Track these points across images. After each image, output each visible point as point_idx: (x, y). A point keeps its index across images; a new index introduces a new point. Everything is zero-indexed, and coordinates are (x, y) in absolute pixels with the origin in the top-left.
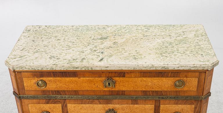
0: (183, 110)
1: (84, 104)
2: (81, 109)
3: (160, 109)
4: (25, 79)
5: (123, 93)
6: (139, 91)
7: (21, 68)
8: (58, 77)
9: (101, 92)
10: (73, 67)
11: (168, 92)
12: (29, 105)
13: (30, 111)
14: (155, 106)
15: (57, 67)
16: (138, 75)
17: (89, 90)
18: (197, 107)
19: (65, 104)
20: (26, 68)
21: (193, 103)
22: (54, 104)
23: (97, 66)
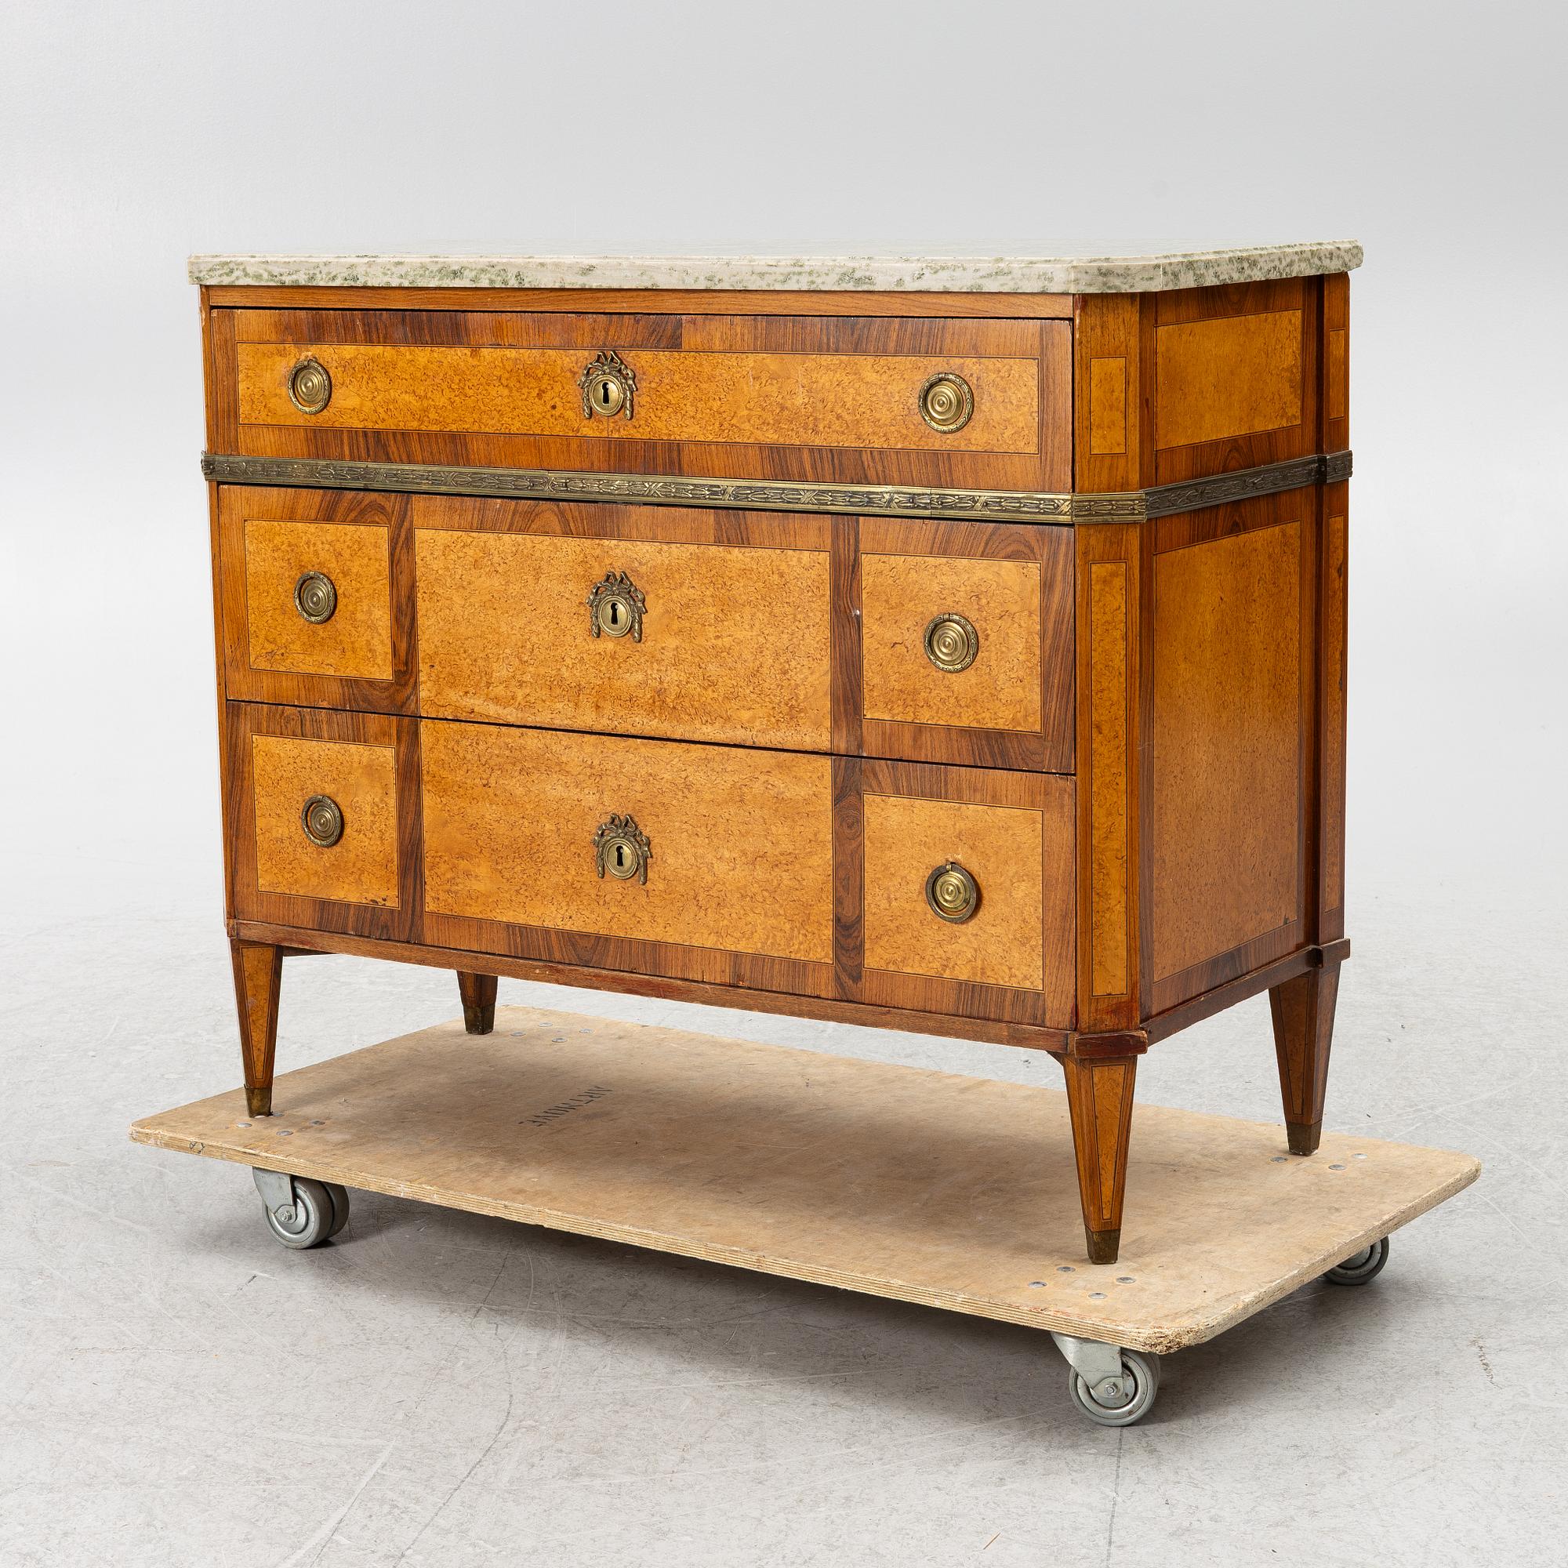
0: (984, 601)
1: (493, 529)
2: (476, 564)
3: (860, 582)
4: (245, 355)
5: (672, 463)
6: (746, 445)
7: (226, 270)
8: (386, 340)
9: (568, 451)
10: (440, 271)
11: (894, 457)
12: (249, 527)
13: (251, 568)
14: (836, 566)
15: (371, 271)
16: (743, 335)
17: (514, 430)
18: (1053, 576)
19: (406, 524)
20: (246, 275)
21: (1032, 550)
22: (355, 521)
23: (542, 265)
